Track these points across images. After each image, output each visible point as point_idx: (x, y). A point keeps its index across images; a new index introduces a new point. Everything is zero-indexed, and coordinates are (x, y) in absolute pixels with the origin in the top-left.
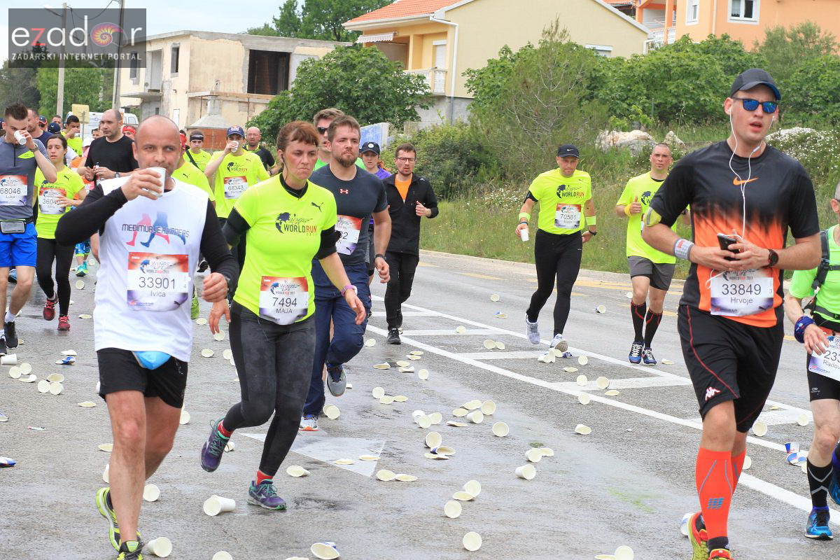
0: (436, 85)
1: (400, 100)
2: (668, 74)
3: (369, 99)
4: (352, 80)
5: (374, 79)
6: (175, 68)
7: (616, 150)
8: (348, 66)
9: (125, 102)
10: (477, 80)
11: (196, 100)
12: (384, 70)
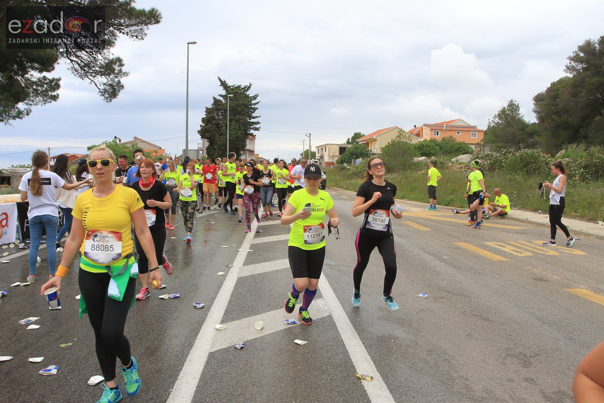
0: (374, 151)
1: (367, 155)
2: (423, 146)
3: (361, 155)
4: (357, 151)
5: (362, 150)
6: (325, 151)
7: (418, 162)
8: (356, 148)
9: (317, 158)
10: (383, 149)
11: (330, 157)
12: (363, 148)
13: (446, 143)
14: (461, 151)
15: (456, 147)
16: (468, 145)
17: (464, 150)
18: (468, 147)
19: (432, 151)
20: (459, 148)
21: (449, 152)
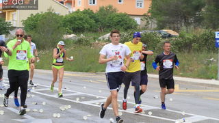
0: (14, 24)
2: (75, 19)
10: (25, 22)
13: (105, 15)
14: (122, 25)
15: (115, 20)
16: (131, 17)
17: (126, 24)
18: (130, 20)
19: (86, 26)
20: (119, 21)
21: (109, 27)
